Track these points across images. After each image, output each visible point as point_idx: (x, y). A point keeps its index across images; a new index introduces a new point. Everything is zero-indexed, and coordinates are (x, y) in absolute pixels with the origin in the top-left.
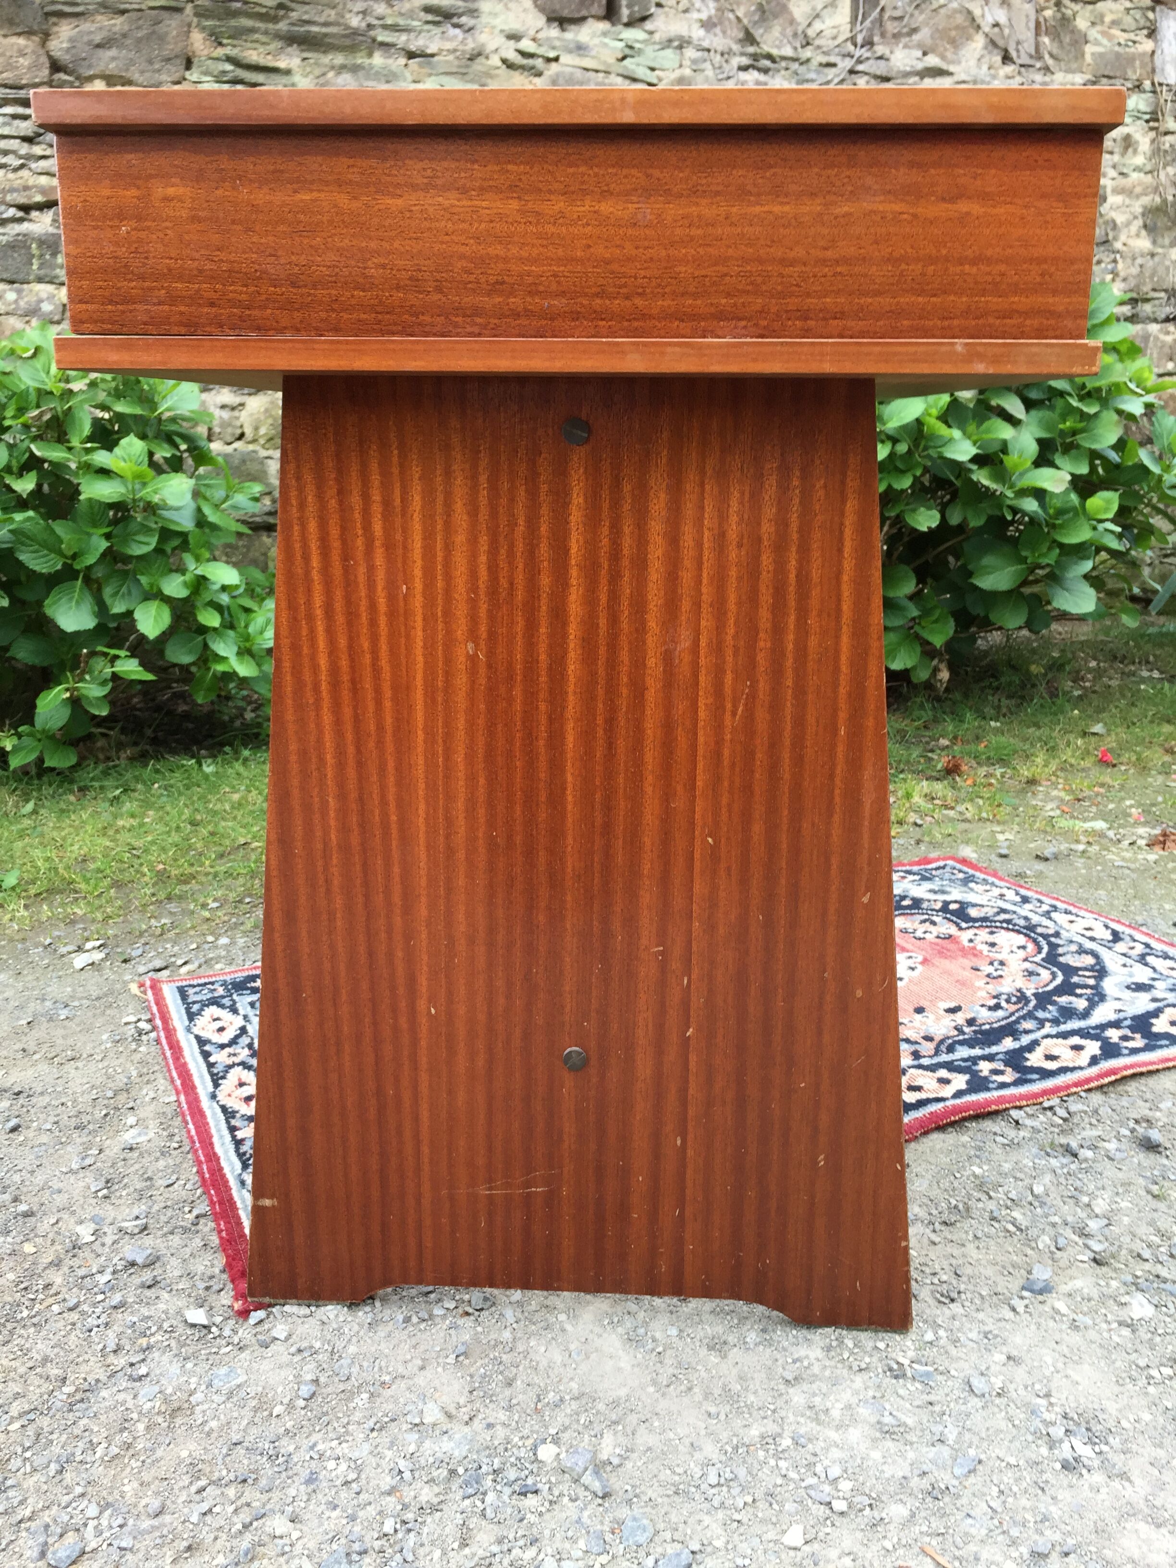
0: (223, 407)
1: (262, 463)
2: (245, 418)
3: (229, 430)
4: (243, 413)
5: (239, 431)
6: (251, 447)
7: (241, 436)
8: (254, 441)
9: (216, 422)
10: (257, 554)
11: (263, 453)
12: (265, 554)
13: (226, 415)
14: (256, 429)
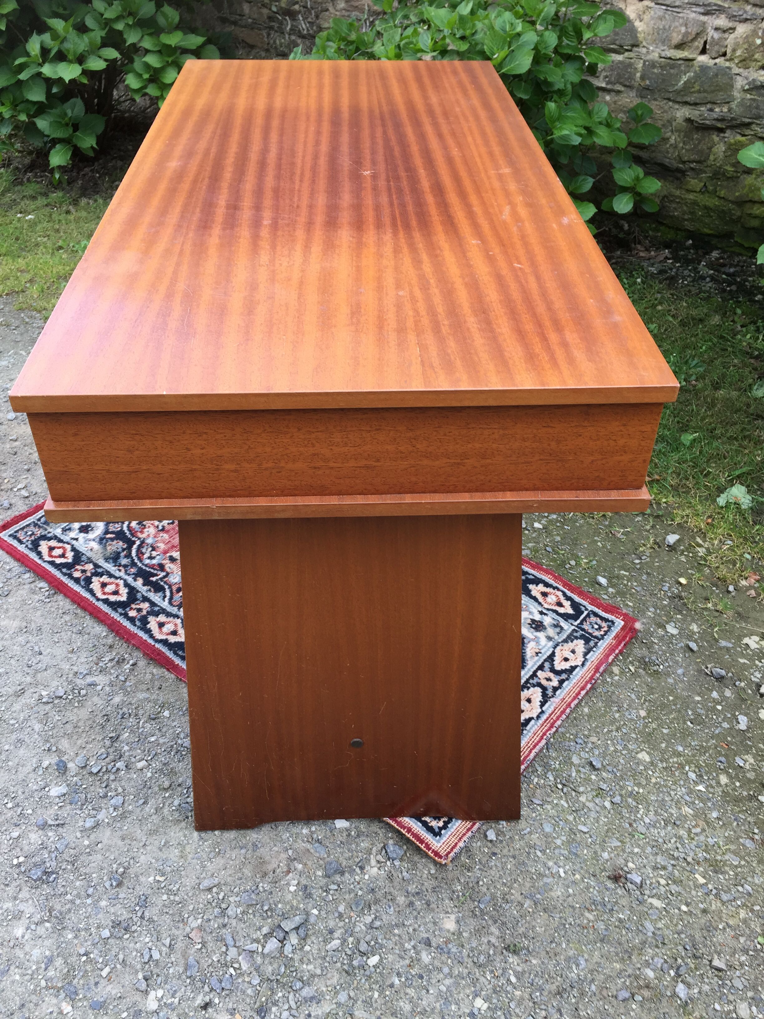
0: (717, 29)
1: (731, 78)
2: (731, 39)
3: (716, 48)
4: (732, 36)
5: (723, 50)
6: (728, 64)
7: (724, 54)
8: (731, 60)
9: (709, 39)
10: (705, 147)
11: (736, 70)
12: (710, 148)
13: (716, 35)
14: (734, 50)
